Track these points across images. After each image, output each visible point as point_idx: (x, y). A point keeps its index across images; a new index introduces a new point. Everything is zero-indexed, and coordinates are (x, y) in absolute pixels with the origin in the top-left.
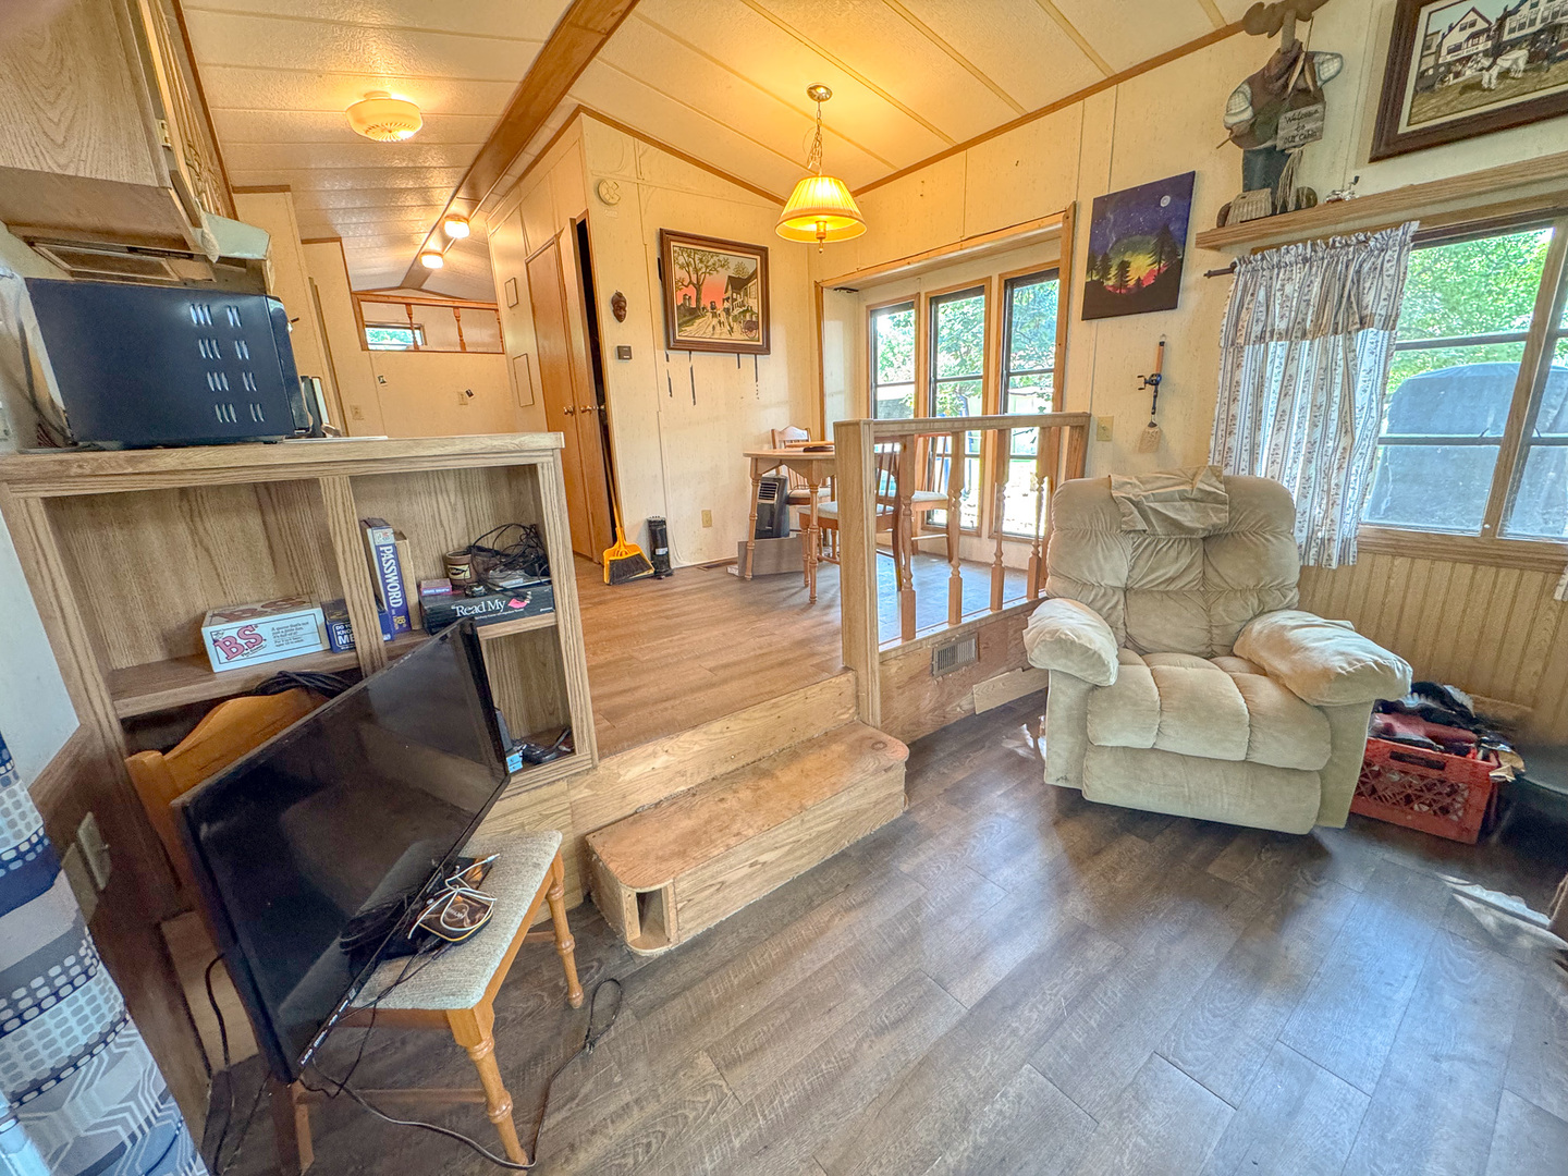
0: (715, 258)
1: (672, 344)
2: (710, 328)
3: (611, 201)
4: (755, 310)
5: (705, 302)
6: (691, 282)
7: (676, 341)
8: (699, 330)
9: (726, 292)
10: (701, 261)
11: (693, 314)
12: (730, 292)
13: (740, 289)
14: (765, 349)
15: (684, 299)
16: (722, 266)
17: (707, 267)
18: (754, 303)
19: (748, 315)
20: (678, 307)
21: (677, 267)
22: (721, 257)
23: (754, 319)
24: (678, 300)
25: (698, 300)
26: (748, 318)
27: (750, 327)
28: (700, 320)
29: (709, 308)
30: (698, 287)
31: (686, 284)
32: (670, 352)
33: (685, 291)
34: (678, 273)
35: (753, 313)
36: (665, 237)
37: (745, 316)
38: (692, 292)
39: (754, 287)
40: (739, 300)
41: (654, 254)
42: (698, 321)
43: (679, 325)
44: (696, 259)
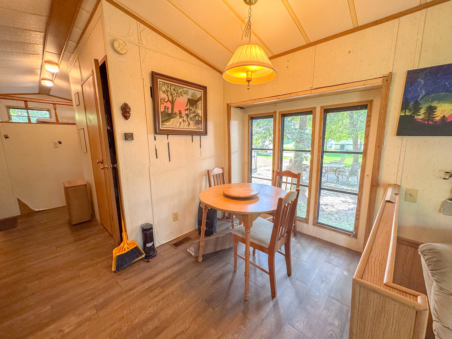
0: (182, 90)
1: (157, 131)
2: (179, 123)
3: (121, 52)
4: (200, 115)
5: (176, 110)
6: (168, 100)
7: (160, 130)
8: (173, 124)
9: (187, 106)
10: (174, 90)
11: (169, 116)
12: (188, 107)
13: (193, 105)
14: (205, 133)
15: (165, 108)
16: (185, 93)
17: (177, 93)
18: (200, 112)
19: (197, 117)
20: (162, 113)
21: (161, 92)
22: (185, 89)
23: (200, 119)
24: (162, 109)
25: (172, 109)
26: (197, 119)
27: (198, 123)
28: (173, 119)
29: (178, 114)
30: (173, 103)
31: (166, 101)
32: (156, 136)
33: (165, 104)
34: (162, 95)
35: (199, 116)
36: (154, 76)
37: (196, 118)
38: (169, 105)
39: (200, 104)
40: (193, 110)
41: (148, 84)
42: (172, 120)
43: (162, 122)
44: (172, 89)
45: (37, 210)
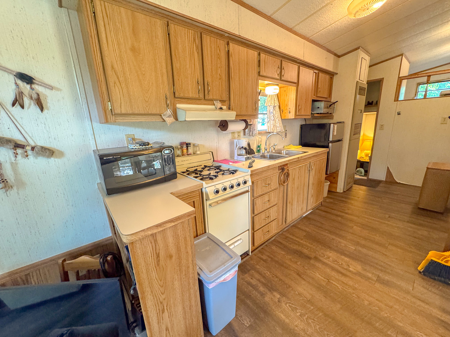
45: (399, 182)
